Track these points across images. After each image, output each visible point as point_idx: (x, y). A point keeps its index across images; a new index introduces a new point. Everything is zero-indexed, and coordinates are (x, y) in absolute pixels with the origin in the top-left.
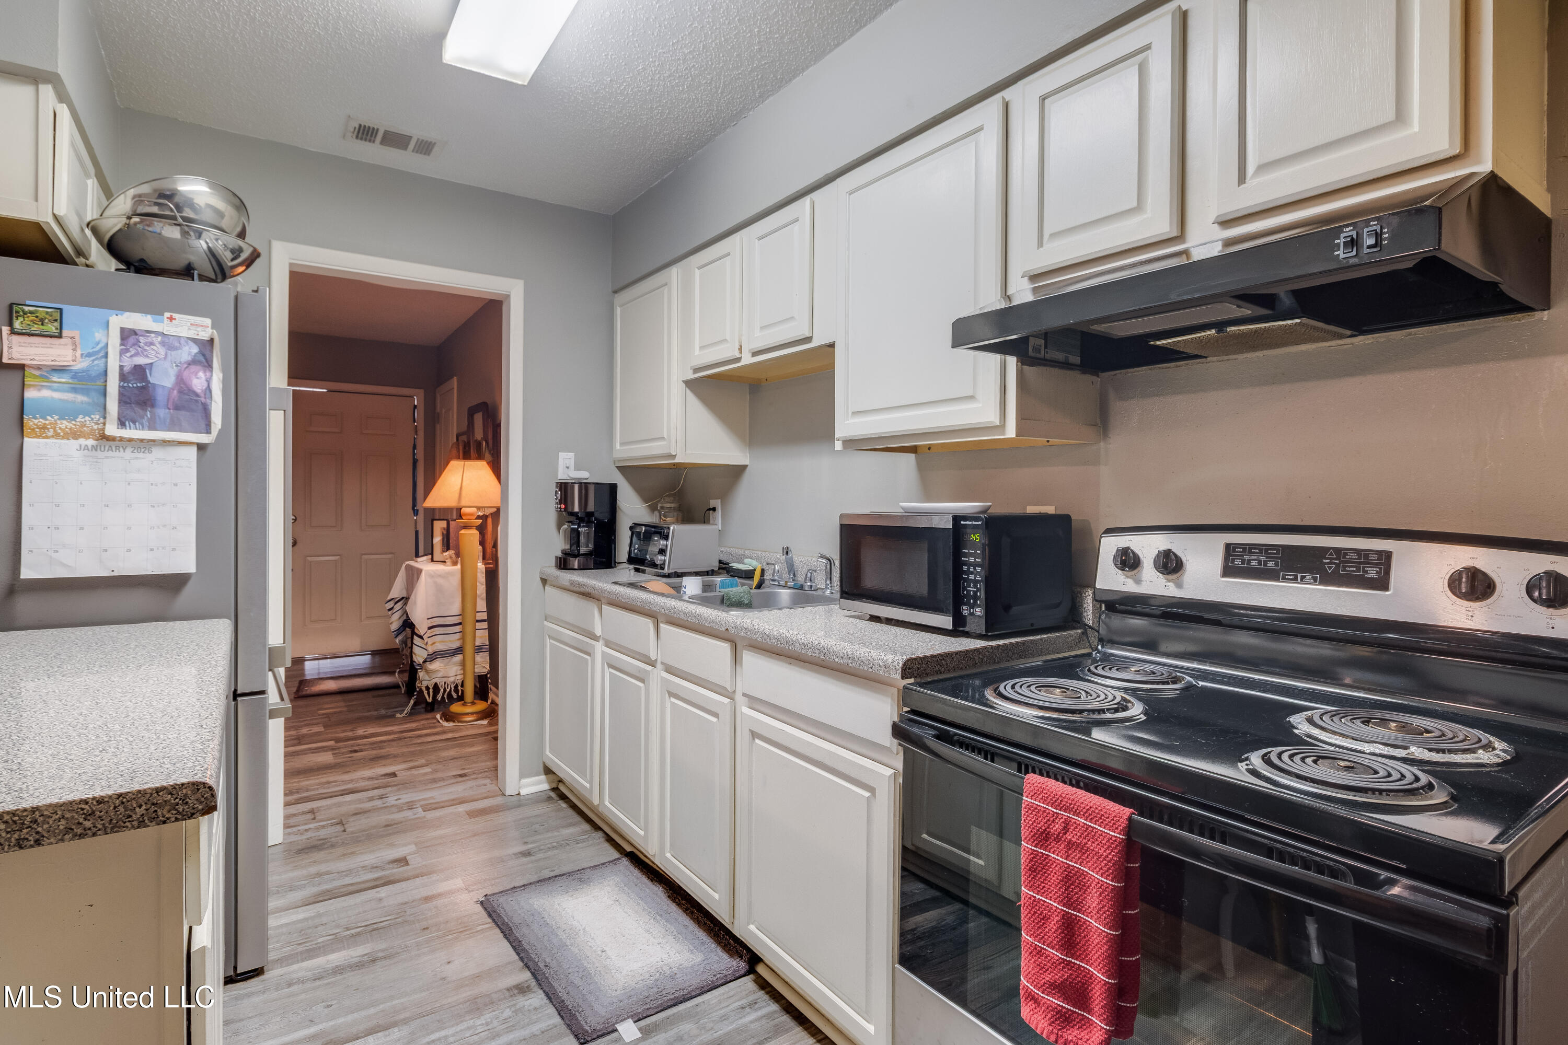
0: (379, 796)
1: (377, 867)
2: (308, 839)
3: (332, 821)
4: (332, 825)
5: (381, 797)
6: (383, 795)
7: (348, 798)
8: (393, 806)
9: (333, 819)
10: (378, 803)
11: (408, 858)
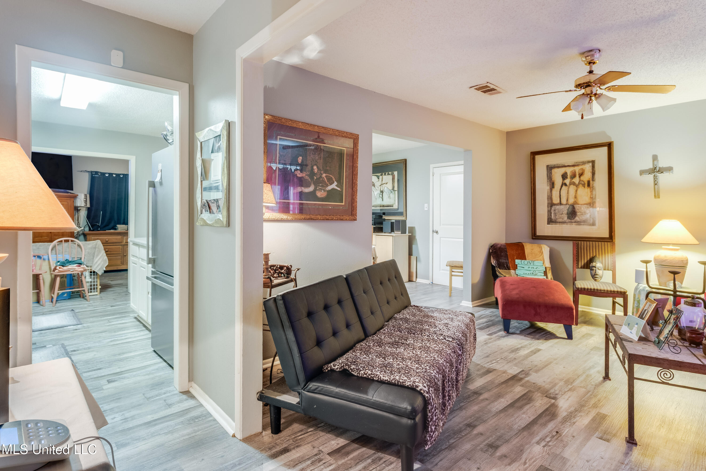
0: (127, 421)
1: (122, 378)
2: (162, 389)
3: (153, 399)
4: (152, 397)
5: (126, 420)
6: (125, 422)
7: (149, 418)
8: (117, 413)
9: (154, 401)
10: (128, 415)
11: (107, 383)
